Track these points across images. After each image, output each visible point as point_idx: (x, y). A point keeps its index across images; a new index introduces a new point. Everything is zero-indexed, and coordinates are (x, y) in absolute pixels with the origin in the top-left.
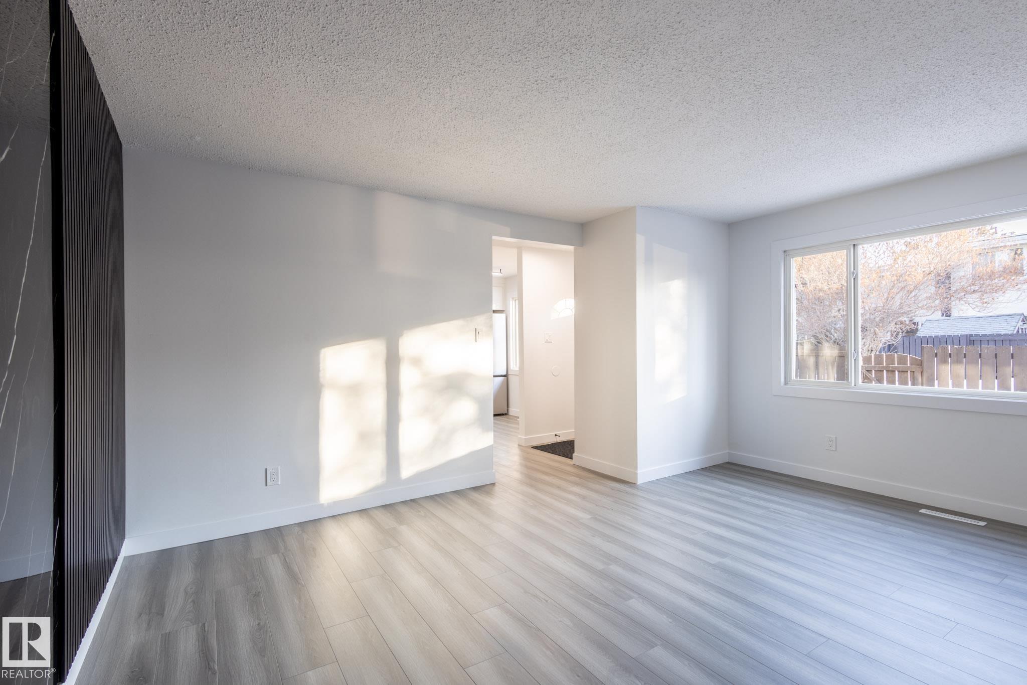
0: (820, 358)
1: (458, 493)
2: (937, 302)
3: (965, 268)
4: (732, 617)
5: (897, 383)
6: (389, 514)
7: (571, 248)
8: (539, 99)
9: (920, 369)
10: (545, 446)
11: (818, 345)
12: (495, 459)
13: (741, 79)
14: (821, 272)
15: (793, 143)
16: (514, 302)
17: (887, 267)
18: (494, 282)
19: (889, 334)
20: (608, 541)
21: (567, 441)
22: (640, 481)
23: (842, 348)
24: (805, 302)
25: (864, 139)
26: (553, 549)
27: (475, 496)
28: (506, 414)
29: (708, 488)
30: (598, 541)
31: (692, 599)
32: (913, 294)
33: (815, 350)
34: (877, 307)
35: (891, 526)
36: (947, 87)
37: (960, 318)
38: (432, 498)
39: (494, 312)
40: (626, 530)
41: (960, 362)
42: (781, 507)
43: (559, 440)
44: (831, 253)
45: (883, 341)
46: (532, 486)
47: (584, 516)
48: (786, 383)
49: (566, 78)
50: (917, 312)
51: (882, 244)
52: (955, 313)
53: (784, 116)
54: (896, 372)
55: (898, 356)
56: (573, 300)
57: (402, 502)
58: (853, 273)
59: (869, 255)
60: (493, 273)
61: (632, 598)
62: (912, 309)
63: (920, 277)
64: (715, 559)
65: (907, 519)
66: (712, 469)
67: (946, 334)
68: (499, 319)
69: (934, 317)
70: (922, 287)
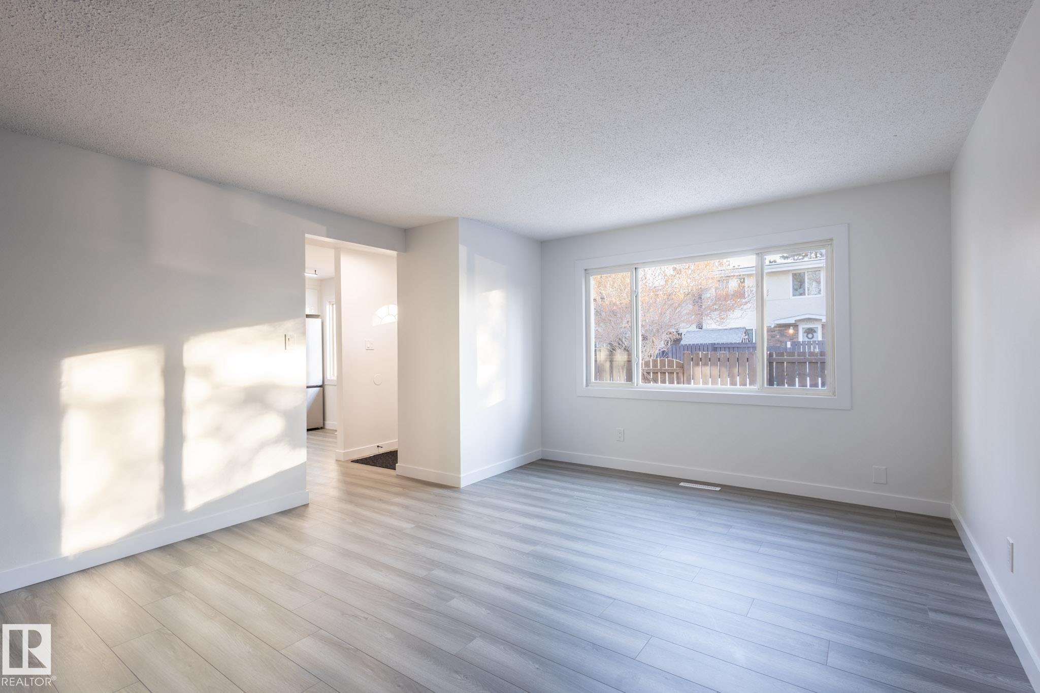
0: (614, 363)
1: (262, 520)
2: (693, 317)
3: (710, 291)
4: (542, 598)
5: (667, 382)
6: (168, 557)
7: (394, 253)
8: (358, 97)
9: (682, 371)
10: (366, 459)
11: (612, 352)
12: (308, 478)
13: (548, 116)
14: (615, 289)
15: (589, 177)
16: (331, 306)
17: (660, 288)
18: (307, 282)
19: (663, 342)
20: (432, 548)
21: (391, 452)
22: (463, 484)
23: (629, 355)
24: (603, 314)
25: (640, 182)
26: (376, 565)
27: (284, 520)
28: (322, 428)
29: (524, 484)
30: (422, 550)
31: (508, 588)
32: (678, 310)
33: (610, 356)
34: (654, 320)
35: (661, 499)
36: (692, 150)
37: (707, 330)
38: (227, 530)
39: (308, 316)
40: (449, 534)
41: (707, 365)
42: (580, 494)
43: (381, 451)
44: (622, 274)
45: (659, 348)
46: (351, 502)
47: (407, 526)
48: (587, 385)
49: (386, 82)
50: (680, 325)
51: (657, 268)
52: (704, 327)
53: (582, 153)
54: (667, 374)
55: (668, 361)
56: (397, 306)
57: (187, 539)
58: (635, 291)
59: (648, 276)
60: (306, 274)
61: (453, 599)
62: (677, 322)
63: (682, 296)
64: (527, 548)
65: (672, 492)
66: (528, 467)
67: (699, 343)
68: (314, 324)
69: (690, 329)
70: (683, 305)
